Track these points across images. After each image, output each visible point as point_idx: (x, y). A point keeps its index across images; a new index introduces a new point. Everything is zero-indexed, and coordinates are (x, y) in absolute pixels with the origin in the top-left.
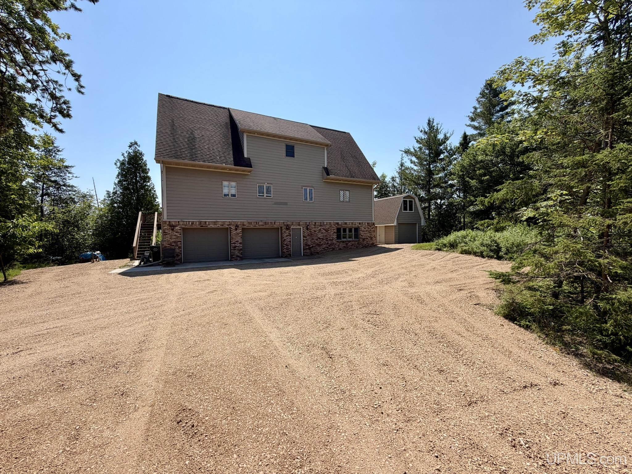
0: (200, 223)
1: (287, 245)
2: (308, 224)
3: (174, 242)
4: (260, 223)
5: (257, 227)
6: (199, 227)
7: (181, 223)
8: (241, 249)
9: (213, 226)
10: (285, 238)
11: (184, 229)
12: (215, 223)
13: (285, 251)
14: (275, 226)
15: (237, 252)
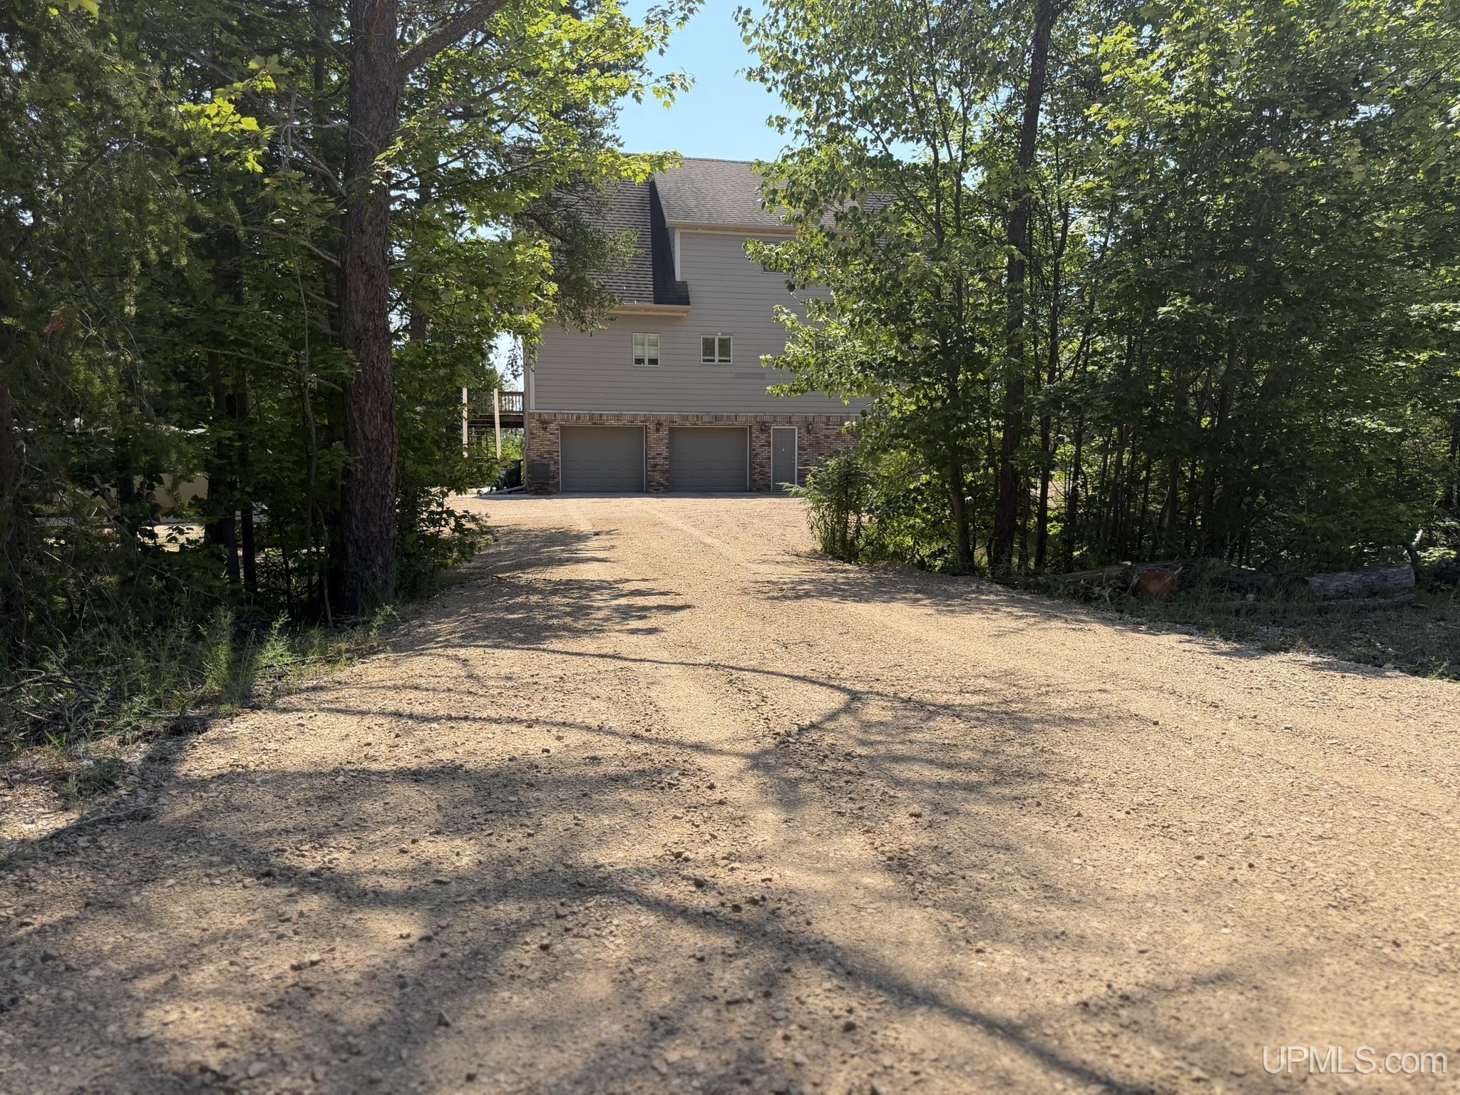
0: (592, 416)
1: (761, 465)
2: (810, 420)
3: (548, 452)
4: (705, 419)
5: (700, 425)
6: (589, 424)
7: (559, 417)
8: (666, 471)
9: (614, 423)
10: (758, 451)
11: (563, 428)
12: (618, 417)
13: (757, 477)
14: (737, 424)
15: (658, 477)
